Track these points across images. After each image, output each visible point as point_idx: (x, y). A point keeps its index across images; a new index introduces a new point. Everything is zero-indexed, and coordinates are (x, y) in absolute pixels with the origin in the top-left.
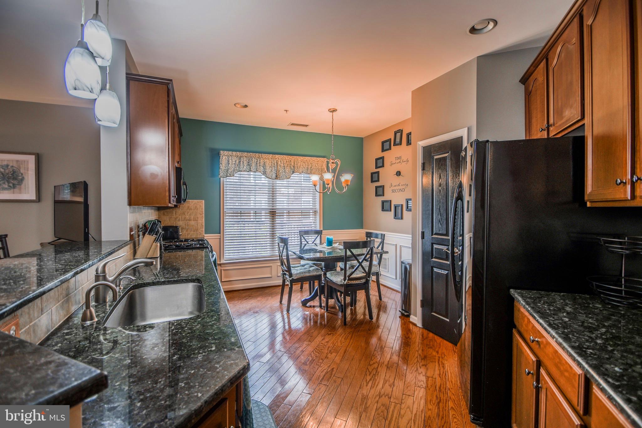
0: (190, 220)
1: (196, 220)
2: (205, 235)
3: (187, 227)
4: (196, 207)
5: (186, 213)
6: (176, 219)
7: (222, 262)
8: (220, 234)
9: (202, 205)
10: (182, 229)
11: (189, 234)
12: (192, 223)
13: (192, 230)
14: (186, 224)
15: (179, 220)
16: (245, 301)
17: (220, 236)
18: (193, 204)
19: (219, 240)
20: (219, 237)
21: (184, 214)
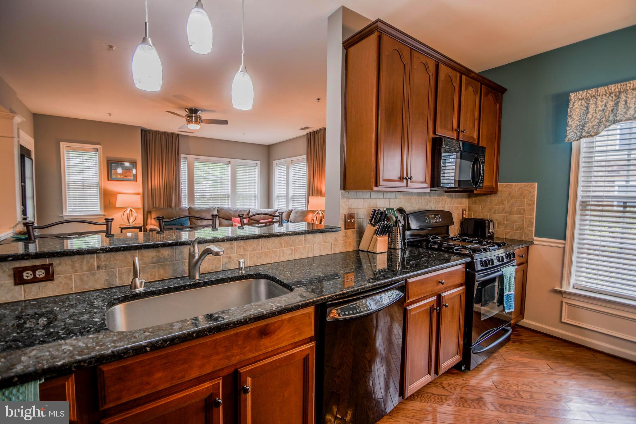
0: (511, 213)
1: (520, 213)
2: (535, 238)
3: (505, 222)
4: (522, 194)
5: (505, 203)
6: (490, 210)
7: (564, 289)
8: (565, 239)
9: (532, 190)
10: (499, 224)
11: (509, 233)
12: (515, 217)
13: (513, 227)
14: (504, 219)
15: (495, 212)
16: (587, 377)
17: (565, 244)
18: (517, 189)
19: (562, 249)
20: (563, 246)
21: (503, 204)
